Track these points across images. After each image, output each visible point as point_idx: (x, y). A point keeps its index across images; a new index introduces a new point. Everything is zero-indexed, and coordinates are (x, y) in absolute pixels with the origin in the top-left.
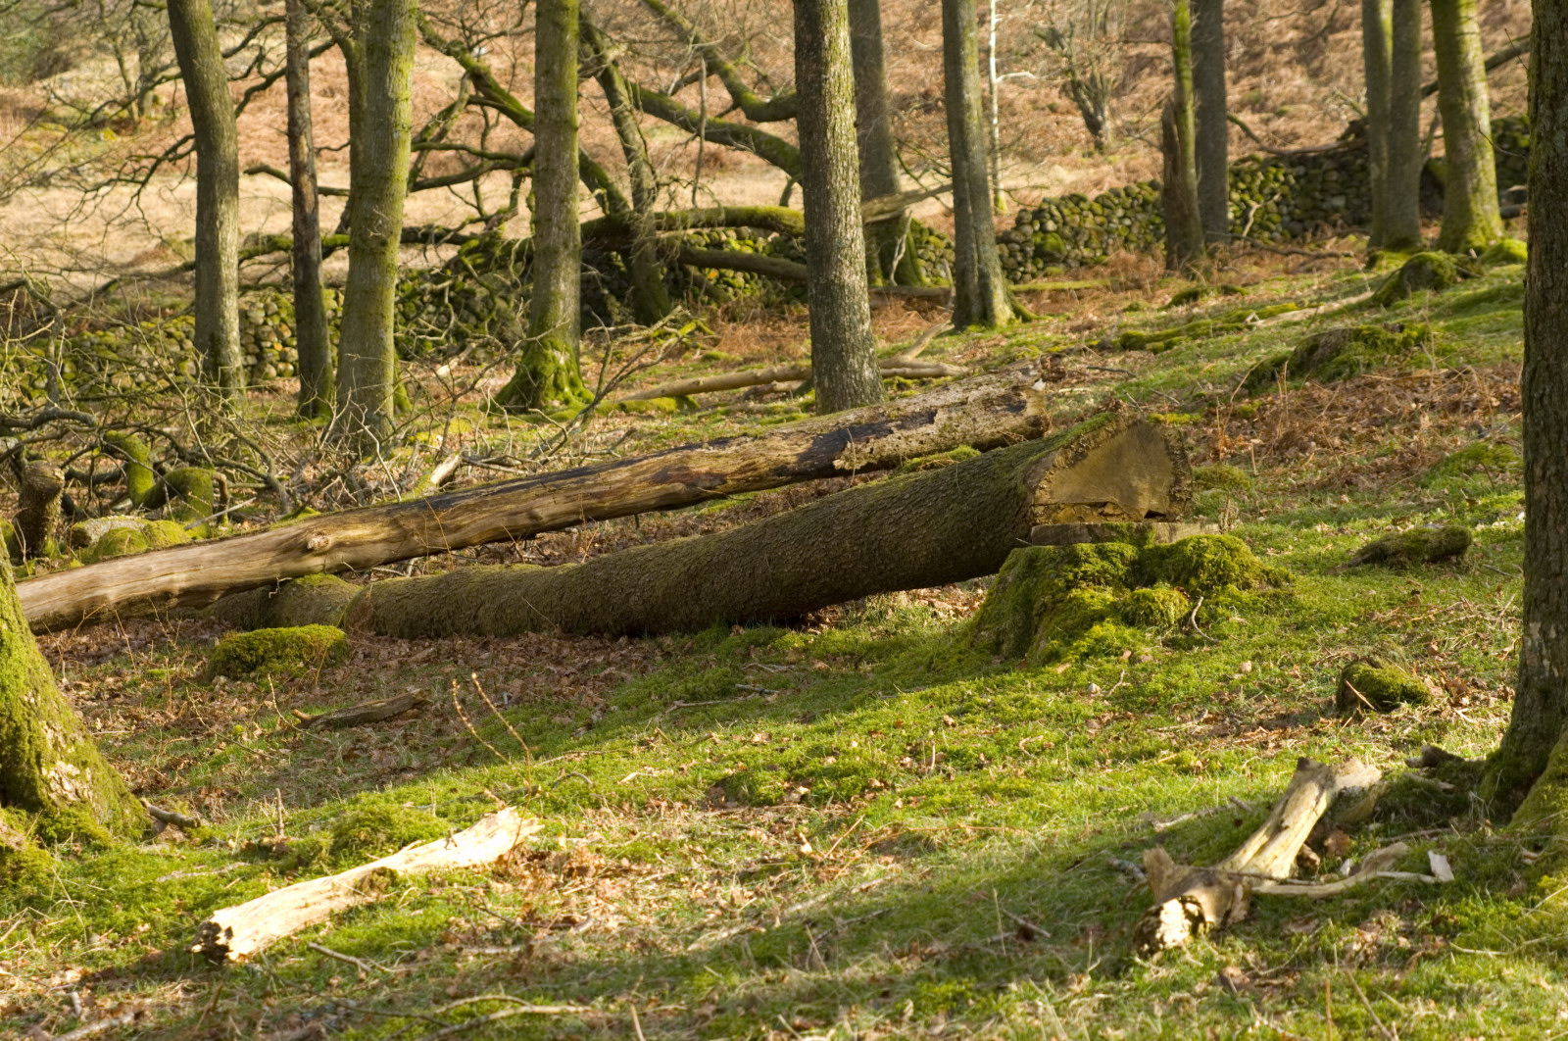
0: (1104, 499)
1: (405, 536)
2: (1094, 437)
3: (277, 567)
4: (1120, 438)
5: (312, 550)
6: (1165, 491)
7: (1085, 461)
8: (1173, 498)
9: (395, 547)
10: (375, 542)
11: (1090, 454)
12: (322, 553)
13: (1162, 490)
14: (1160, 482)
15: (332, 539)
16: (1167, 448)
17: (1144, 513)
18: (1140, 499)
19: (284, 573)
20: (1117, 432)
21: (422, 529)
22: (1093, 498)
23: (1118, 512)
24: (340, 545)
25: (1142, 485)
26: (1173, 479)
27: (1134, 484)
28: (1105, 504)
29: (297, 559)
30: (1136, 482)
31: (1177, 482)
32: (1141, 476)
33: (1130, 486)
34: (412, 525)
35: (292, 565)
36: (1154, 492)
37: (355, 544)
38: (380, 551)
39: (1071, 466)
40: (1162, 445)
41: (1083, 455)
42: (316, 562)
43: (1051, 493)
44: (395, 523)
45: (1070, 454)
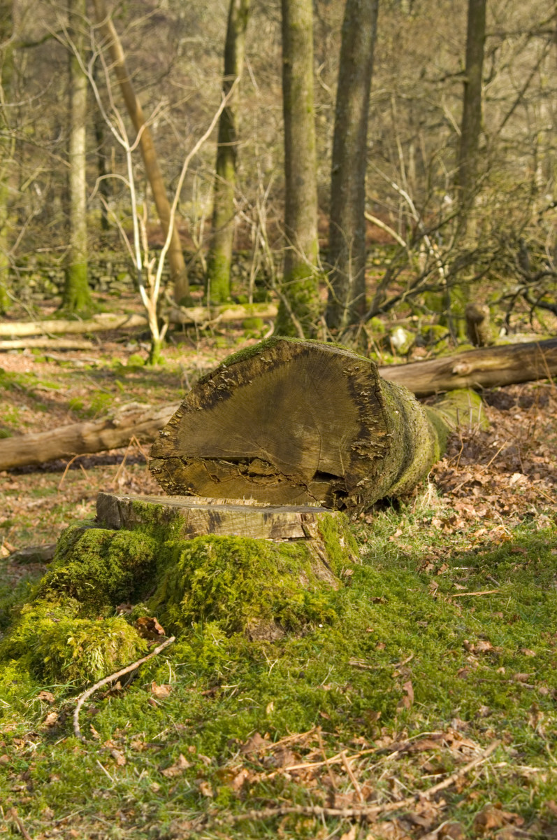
0: (250, 454)
1: (522, 366)
2: (242, 370)
3: (436, 384)
4: (281, 372)
5: (456, 374)
6: (345, 445)
7: (229, 402)
8: (355, 456)
9: (516, 373)
10: (502, 370)
11: (236, 392)
12: (465, 375)
13: (340, 443)
14: (337, 434)
15: (471, 367)
16: (351, 387)
17: (310, 475)
18: (305, 455)
19: (442, 388)
20: (277, 363)
21: (533, 361)
22: (235, 452)
23: (268, 471)
24: (477, 371)
25: (310, 437)
26: (357, 429)
27: (298, 434)
28: (249, 461)
29: (449, 379)
30: (300, 432)
31: (364, 434)
32: (309, 425)
33: (292, 437)
34: (528, 358)
35: (446, 383)
36: (327, 447)
37: (488, 370)
38: (506, 376)
39: (208, 406)
40: (344, 384)
41: (226, 394)
42: (461, 382)
43: (176, 442)
44: (517, 357)
45: (207, 392)
